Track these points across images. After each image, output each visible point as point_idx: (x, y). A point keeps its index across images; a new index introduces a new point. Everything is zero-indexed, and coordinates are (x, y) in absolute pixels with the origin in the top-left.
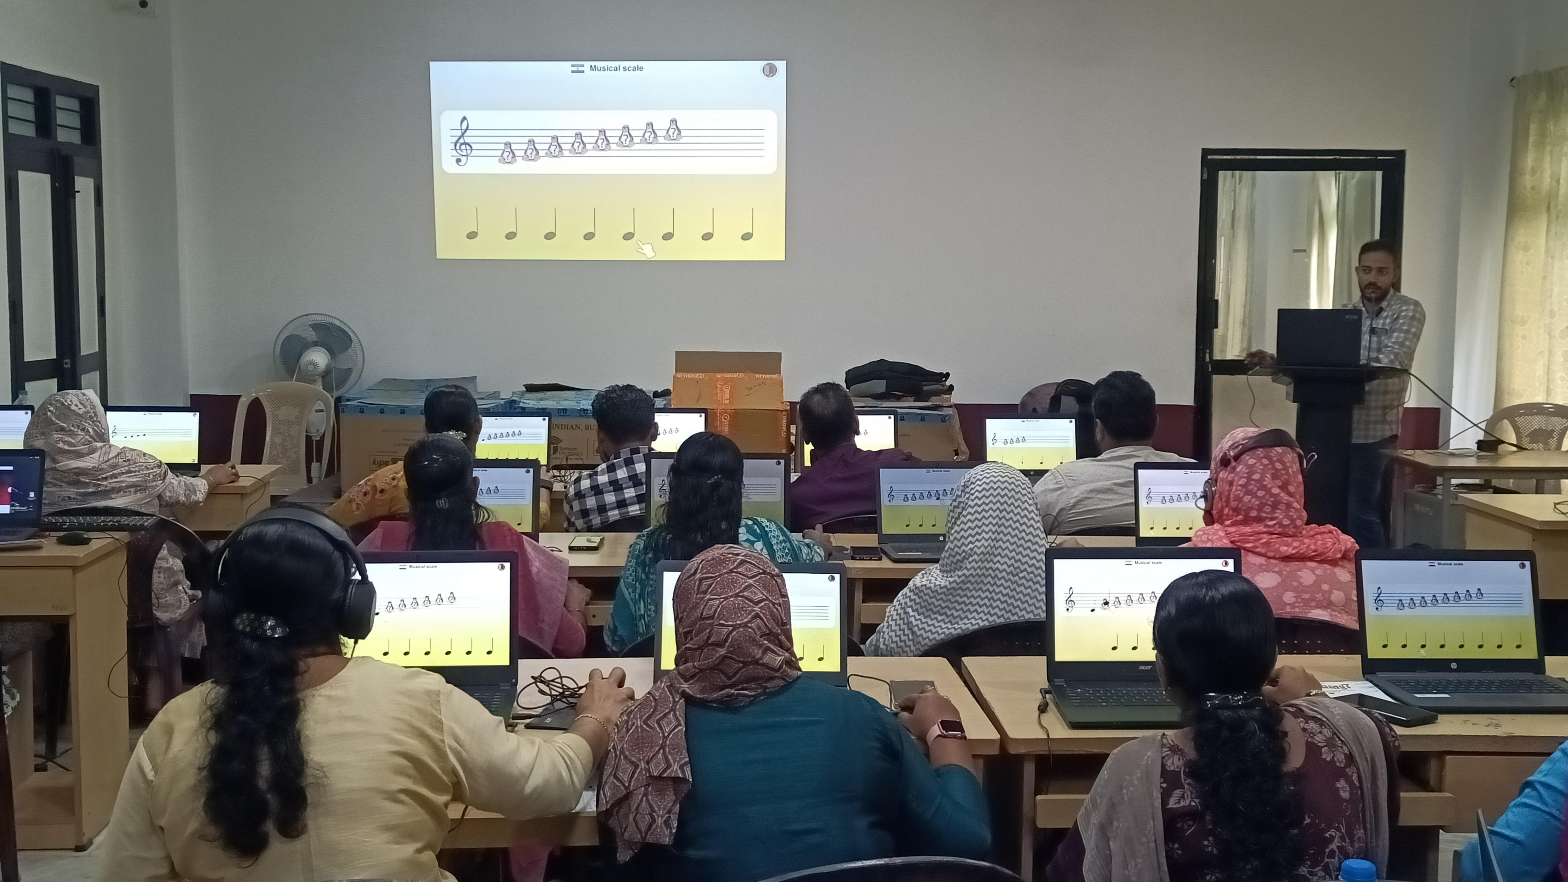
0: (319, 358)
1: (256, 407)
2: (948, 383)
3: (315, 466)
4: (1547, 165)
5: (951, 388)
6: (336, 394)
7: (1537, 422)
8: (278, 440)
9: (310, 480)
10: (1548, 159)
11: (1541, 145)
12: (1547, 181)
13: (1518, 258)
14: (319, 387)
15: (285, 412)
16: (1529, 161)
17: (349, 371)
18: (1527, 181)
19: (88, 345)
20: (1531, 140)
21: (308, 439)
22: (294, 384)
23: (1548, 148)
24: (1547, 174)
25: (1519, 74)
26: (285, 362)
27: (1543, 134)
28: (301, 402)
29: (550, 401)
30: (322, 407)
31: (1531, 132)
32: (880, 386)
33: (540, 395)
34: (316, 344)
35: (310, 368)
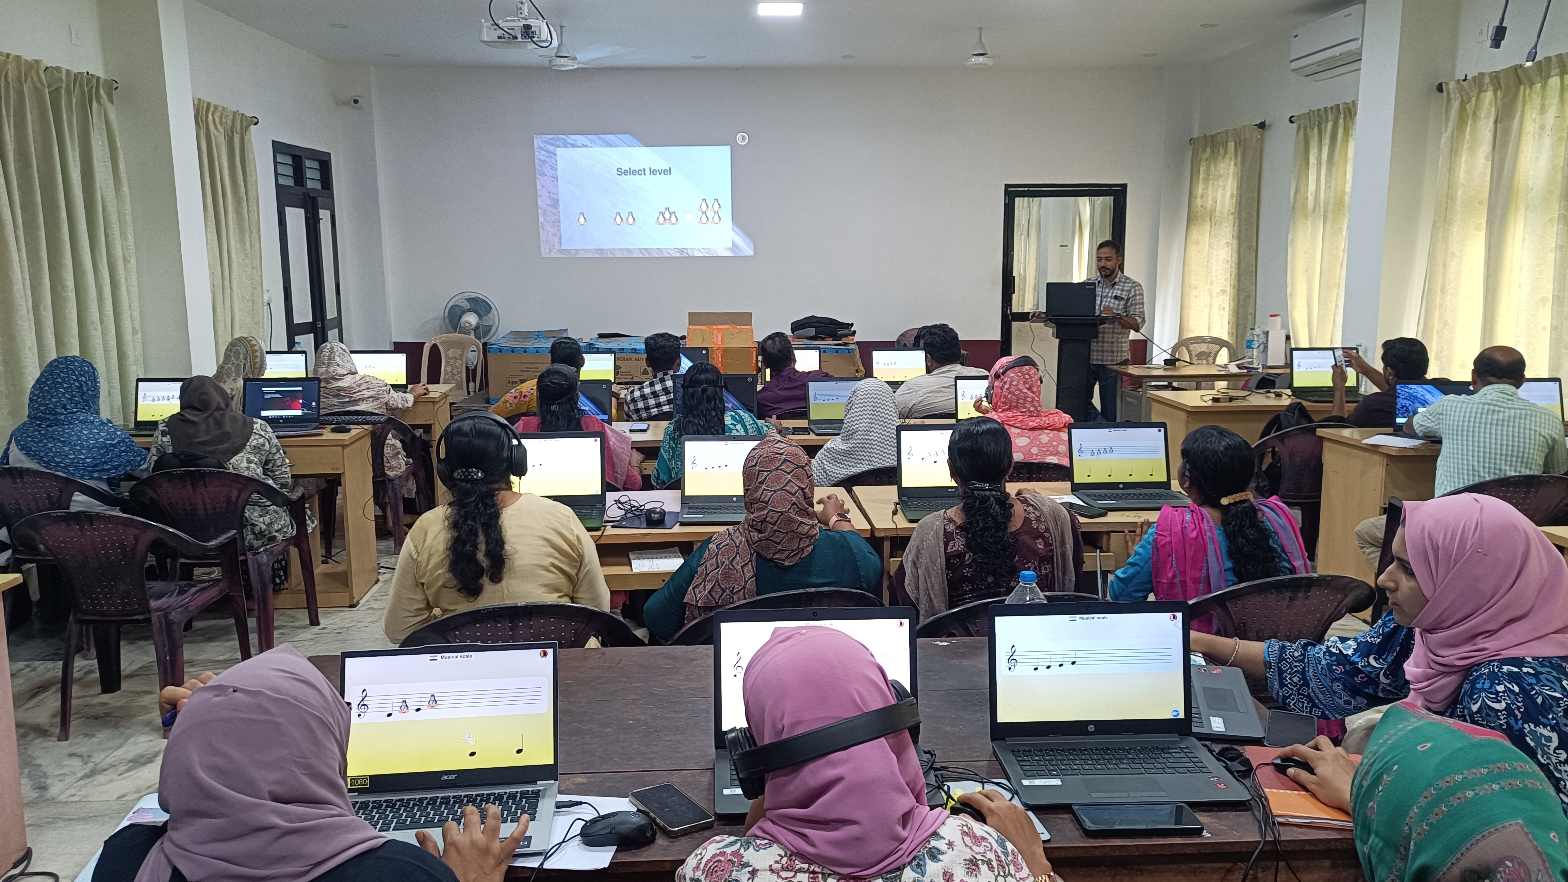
0: (471, 319)
1: (435, 349)
2: (853, 329)
3: (471, 384)
4: (1210, 193)
5: (855, 332)
6: (483, 340)
7: (1204, 347)
8: (449, 369)
9: (469, 393)
10: (1210, 188)
11: (1206, 180)
12: (1210, 202)
13: (1193, 249)
14: (472, 336)
15: (451, 353)
16: (1200, 189)
17: (491, 326)
18: (1199, 202)
19: (331, 313)
20: (1201, 177)
21: (467, 368)
22: (456, 336)
23: (1211, 182)
24: (1210, 198)
25: (1195, 135)
26: (451, 322)
27: (1208, 173)
28: (461, 346)
29: (614, 344)
30: (475, 348)
31: (1201, 172)
32: (812, 332)
33: (607, 340)
34: (469, 310)
35: (467, 325)
